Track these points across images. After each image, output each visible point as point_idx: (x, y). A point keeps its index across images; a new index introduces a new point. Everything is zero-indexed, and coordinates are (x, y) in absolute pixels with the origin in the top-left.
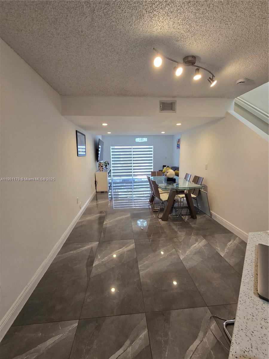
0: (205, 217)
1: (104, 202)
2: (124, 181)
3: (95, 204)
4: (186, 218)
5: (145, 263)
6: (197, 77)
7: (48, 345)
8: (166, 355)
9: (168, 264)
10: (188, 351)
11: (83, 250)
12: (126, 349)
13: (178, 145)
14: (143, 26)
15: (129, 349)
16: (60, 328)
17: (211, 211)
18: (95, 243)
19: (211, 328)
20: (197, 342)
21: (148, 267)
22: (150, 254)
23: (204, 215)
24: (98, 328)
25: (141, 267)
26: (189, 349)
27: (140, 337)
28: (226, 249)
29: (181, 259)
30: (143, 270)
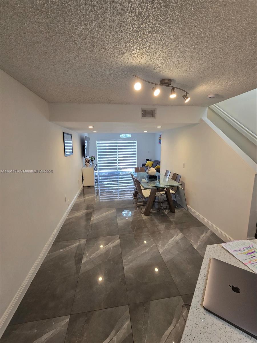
0: (182, 210)
1: (91, 197)
2: (110, 174)
3: (82, 199)
4: (166, 212)
5: (129, 258)
6: (173, 96)
7: (43, 340)
8: (146, 341)
9: (149, 258)
10: (163, 336)
11: (72, 248)
12: (112, 338)
13: (159, 140)
14: (124, 60)
15: (115, 338)
16: (54, 324)
17: (188, 205)
18: (83, 240)
19: (183, 314)
20: (171, 327)
21: (131, 262)
22: (133, 250)
23: (182, 209)
24: (87, 321)
25: (125, 262)
26: (164, 334)
27: (124, 326)
28: (199, 242)
29: (160, 253)
30: (127, 265)
